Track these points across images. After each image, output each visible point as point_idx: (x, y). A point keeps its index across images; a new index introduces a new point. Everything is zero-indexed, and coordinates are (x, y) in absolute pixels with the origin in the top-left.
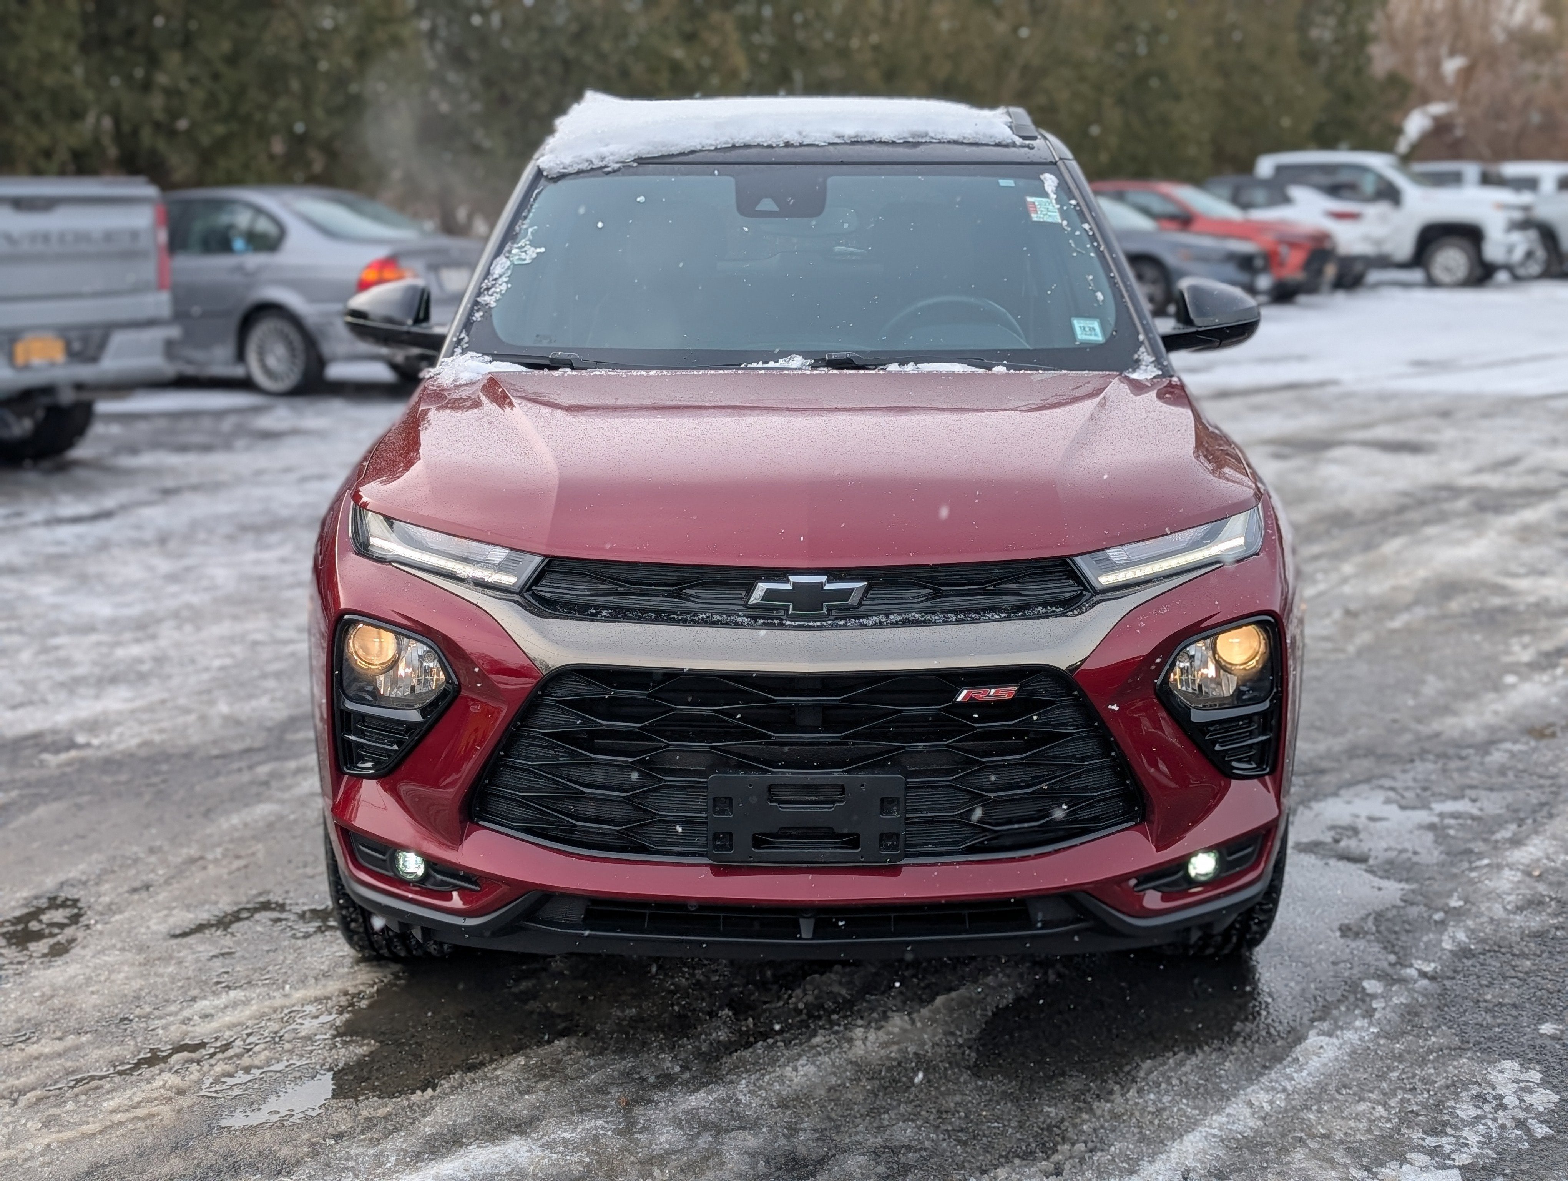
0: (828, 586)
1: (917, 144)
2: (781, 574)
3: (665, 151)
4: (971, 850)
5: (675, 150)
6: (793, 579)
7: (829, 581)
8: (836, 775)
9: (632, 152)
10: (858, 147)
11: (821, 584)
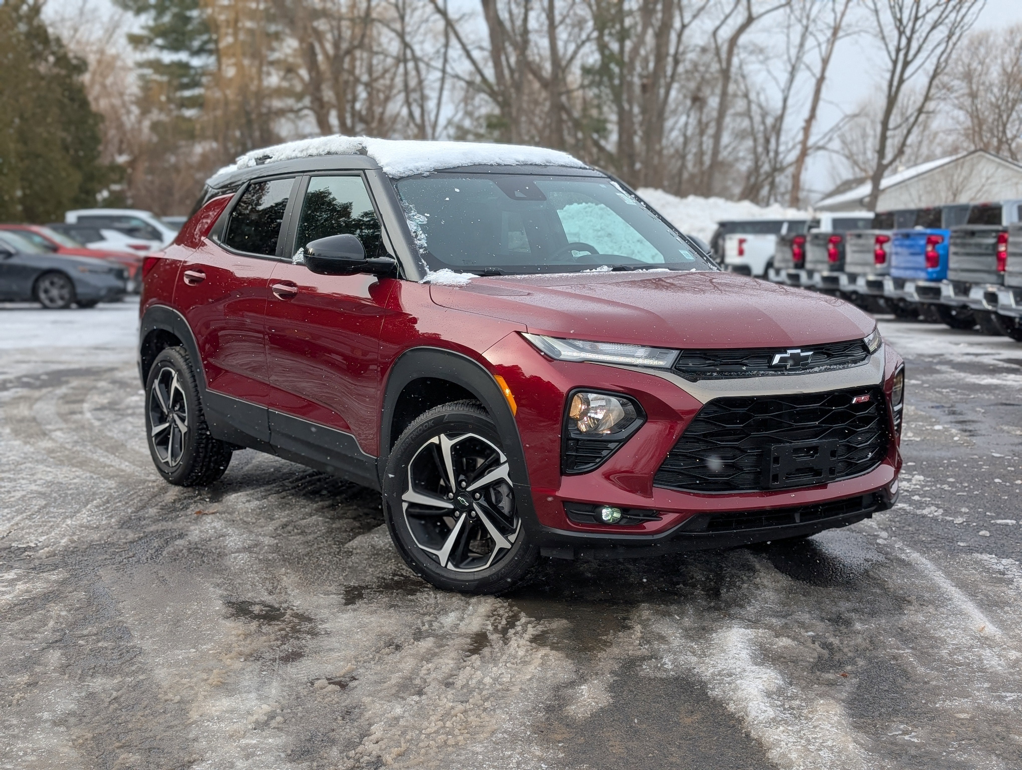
0: (802, 354)
1: (546, 166)
2: (783, 350)
3: (447, 166)
4: (847, 475)
5: (451, 166)
6: (789, 352)
7: (802, 352)
8: (815, 441)
9: (432, 166)
10: (526, 167)
11: (799, 354)
